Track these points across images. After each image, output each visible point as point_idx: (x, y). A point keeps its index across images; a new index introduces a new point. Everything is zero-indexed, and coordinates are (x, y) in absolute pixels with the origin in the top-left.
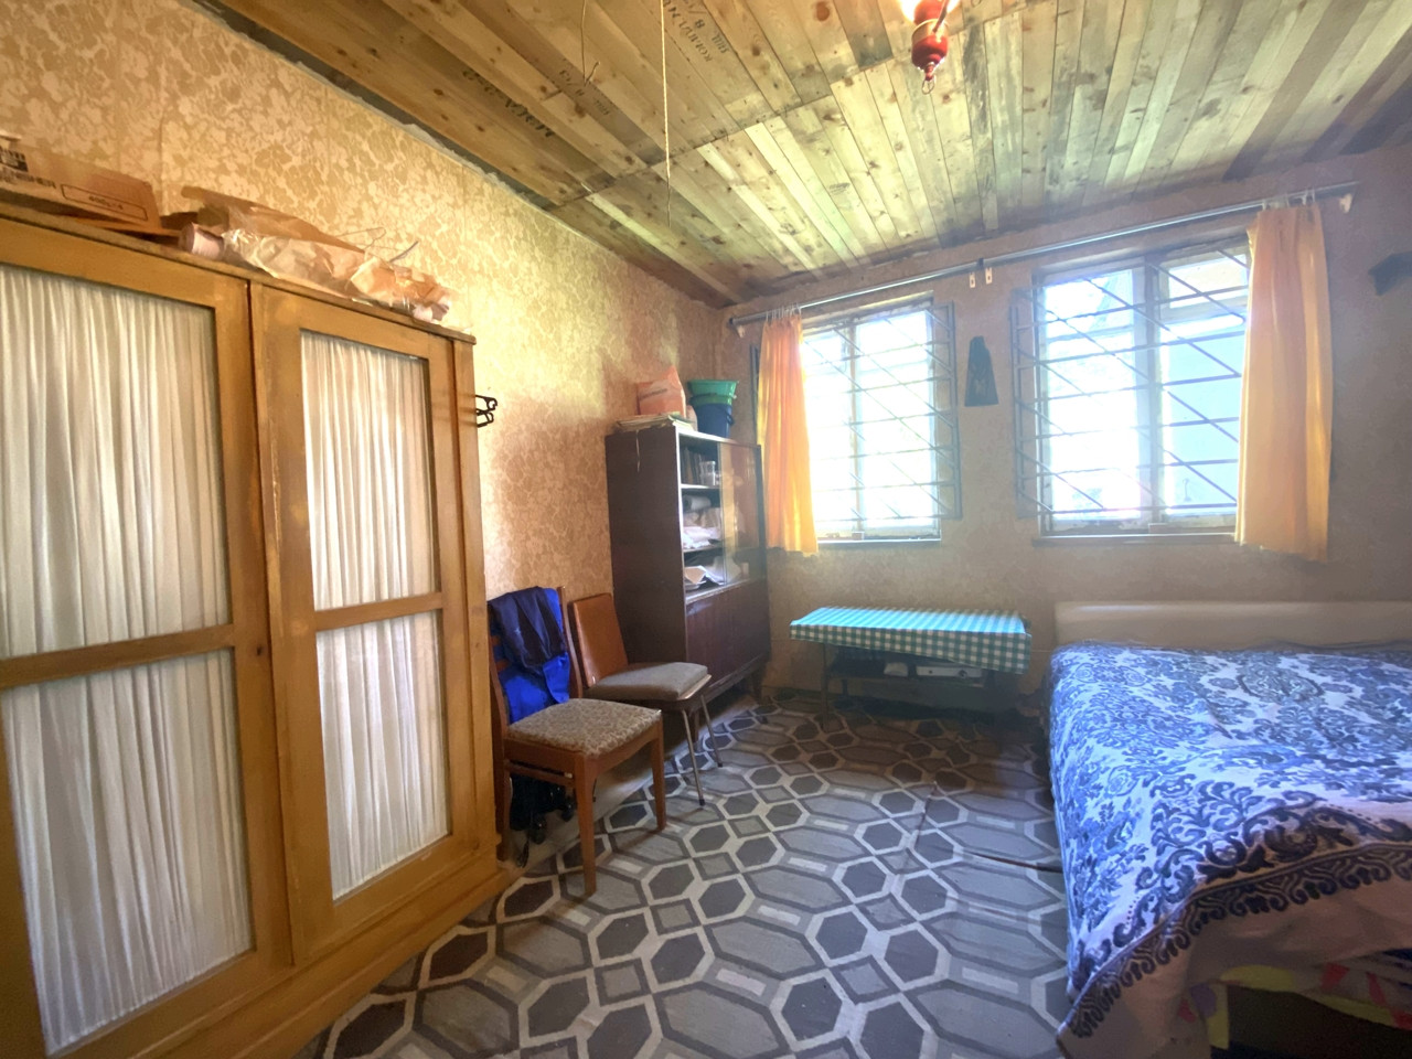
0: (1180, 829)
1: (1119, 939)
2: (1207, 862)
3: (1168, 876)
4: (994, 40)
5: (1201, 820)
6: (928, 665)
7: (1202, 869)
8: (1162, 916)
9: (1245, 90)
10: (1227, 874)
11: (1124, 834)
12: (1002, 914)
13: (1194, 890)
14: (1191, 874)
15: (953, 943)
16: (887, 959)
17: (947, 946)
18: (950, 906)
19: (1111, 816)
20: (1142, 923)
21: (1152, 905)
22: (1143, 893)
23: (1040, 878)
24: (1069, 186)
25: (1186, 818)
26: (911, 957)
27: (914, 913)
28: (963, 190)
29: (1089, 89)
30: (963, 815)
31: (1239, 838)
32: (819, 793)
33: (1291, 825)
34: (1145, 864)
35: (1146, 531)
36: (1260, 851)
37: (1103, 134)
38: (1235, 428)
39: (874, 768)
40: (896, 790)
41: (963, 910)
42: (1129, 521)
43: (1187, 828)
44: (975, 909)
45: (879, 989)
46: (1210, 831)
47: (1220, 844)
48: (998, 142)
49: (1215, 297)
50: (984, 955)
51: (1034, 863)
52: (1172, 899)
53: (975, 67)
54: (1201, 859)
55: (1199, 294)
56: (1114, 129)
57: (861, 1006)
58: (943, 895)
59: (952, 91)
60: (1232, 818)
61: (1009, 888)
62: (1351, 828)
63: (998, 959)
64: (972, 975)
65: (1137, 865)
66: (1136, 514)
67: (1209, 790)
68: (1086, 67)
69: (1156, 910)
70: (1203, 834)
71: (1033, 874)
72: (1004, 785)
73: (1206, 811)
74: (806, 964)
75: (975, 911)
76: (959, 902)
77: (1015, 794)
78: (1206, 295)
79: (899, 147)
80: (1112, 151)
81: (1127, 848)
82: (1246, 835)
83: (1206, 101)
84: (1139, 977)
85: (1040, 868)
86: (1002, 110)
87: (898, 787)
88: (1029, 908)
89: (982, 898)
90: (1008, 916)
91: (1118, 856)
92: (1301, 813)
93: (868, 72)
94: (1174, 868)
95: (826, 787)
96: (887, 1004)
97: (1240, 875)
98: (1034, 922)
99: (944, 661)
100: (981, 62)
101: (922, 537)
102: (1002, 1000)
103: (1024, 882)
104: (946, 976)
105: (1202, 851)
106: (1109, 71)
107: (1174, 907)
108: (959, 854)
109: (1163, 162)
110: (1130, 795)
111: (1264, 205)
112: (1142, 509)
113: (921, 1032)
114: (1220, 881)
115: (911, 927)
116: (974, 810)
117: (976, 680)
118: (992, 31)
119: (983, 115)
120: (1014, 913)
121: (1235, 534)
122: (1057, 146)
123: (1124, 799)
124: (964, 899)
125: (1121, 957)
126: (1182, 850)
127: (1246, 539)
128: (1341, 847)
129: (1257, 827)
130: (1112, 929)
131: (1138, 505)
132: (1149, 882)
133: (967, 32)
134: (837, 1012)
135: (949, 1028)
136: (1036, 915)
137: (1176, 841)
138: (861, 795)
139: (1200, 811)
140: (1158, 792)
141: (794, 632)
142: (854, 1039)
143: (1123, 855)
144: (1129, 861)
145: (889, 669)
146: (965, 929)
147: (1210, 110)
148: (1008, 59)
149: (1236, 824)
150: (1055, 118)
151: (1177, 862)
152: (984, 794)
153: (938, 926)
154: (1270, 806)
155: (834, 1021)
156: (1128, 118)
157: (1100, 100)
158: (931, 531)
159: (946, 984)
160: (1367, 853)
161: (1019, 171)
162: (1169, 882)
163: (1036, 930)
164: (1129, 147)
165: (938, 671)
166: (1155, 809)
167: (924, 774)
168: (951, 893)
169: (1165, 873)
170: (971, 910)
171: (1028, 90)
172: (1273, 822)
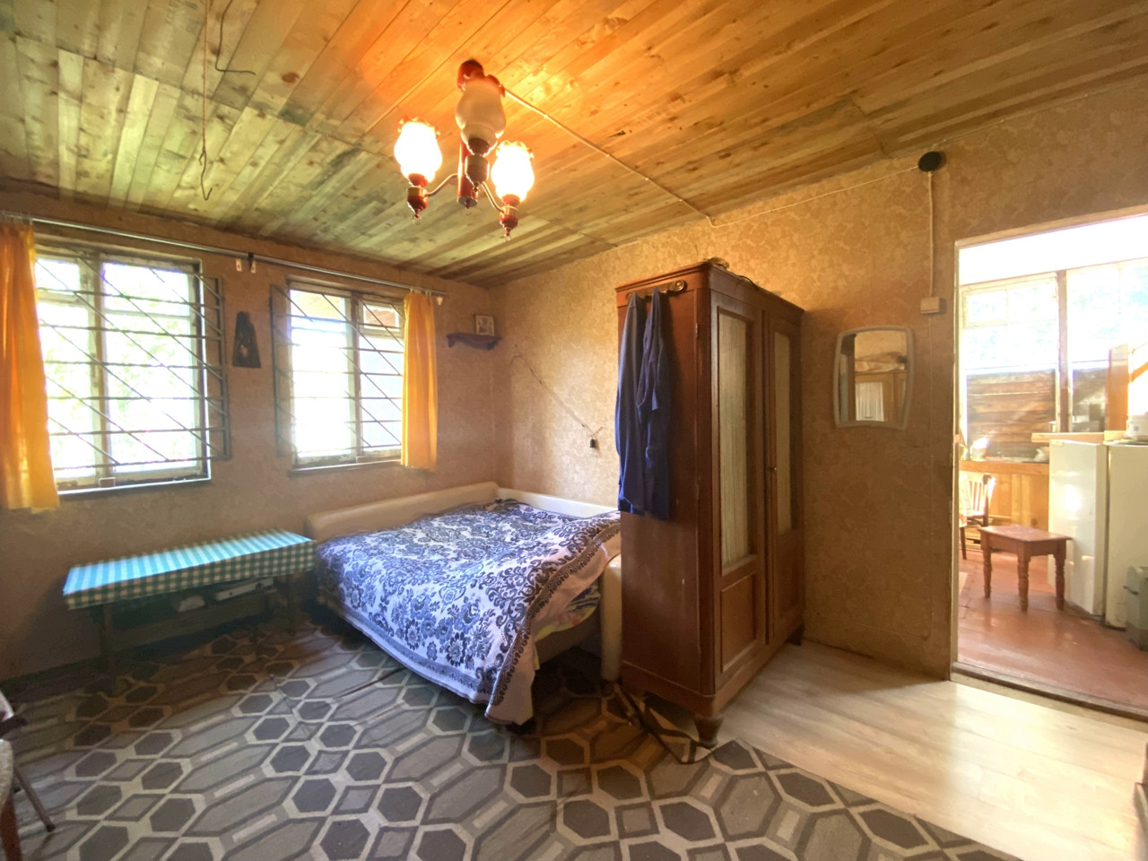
0: (506, 593)
1: (504, 649)
2: (526, 598)
3: (512, 612)
4: (360, 160)
5: (511, 586)
6: (227, 589)
7: (525, 601)
8: (518, 628)
9: (431, 240)
10: (533, 598)
11: (473, 612)
12: (387, 712)
13: (527, 610)
14: (523, 605)
15: (380, 743)
16: (357, 779)
17: (378, 746)
18: (359, 729)
19: (458, 611)
20: (511, 637)
21: (511, 628)
22: (503, 627)
23: (384, 684)
24: (329, 237)
25: (505, 589)
26: (365, 768)
27: (344, 748)
28: (269, 208)
29: (380, 205)
30: (312, 683)
31: (529, 584)
32: (175, 742)
33: (540, 572)
34: (497, 616)
35: (354, 461)
36: (537, 585)
37: (366, 225)
38: (399, 403)
39: (208, 695)
40: (245, 698)
41: (367, 726)
42: (345, 456)
43: (508, 591)
44: (371, 720)
45: (370, 794)
46: (517, 588)
47: (525, 590)
48: (315, 199)
49: (389, 329)
50: (397, 735)
51: (375, 679)
52: (519, 619)
53: (341, 162)
54: (522, 598)
55: (382, 326)
56: (373, 226)
57: (371, 810)
58: (350, 728)
59: (317, 163)
60: (521, 580)
61: (376, 700)
62: (554, 566)
63: (406, 730)
64: (402, 747)
65: (493, 619)
66: (349, 452)
67: (504, 574)
68: (386, 197)
69: (514, 628)
70: (516, 590)
71: (379, 685)
72: (317, 652)
73: (510, 582)
74: (314, 828)
75: (373, 721)
76: (360, 724)
77: (327, 653)
78: (386, 327)
79: (255, 164)
80: (363, 234)
81: (481, 616)
82: (530, 582)
83: (415, 236)
84: (519, 657)
85: (381, 679)
86: (333, 187)
87: (245, 695)
88: (394, 700)
89: (368, 714)
90: (389, 711)
91: (479, 622)
92: (540, 566)
93: (280, 120)
94: (513, 608)
95: (177, 735)
96: (381, 796)
97: (536, 596)
98: (402, 704)
99: (243, 580)
100: (345, 162)
101: (188, 478)
102: (424, 744)
103: (379, 692)
104: (393, 758)
105: (521, 595)
106: (393, 204)
107: (521, 622)
108: (333, 703)
109: (378, 249)
110: (465, 594)
111: (412, 290)
112: (352, 448)
113: (410, 788)
114: (532, 602)
115: (351, 755)
116: (316, 675)
117: (269, 588)
118: (363, 156)
119: (321, 183)
120: (391, 707)
121: (401, 461)
122: (342, 217)
123: (462, 598)
124: (361, 721)
125: (510, 655)
126: (513, 600)
127: (409, 462)
128: (555, 573)
129: (532, 578)
130: (499, 648)
131: (350, 446)
132: (503, 621)
133: (353, 147)
134: (362, 825)
135: (418, 775)
136: (400, 701)
137: (509, 598)
138: (221, 717)
139: (507, 583)
140: (484, 586)
141: (71, 601)
142: (385, 823)
143: (482, 620)
144: (487, 620)
145: (184, 606)
146: (376, 733)
147: (413, 240)
148: (358, 171)
149: (524, 581)
150: (354, 206)
151: (514, 605)
152: (310, 664)
153: (364, 742)
154: (530, 569)
155: (365, 829)
156: (383, 225)
157: (378, 212)
158: (194, 472)
159: (397, 760)
160: (561, 571)
161: (311, 217)
162: (513, 615)
163: (406, 707)
164: (371, 236)
165: (238, 591)
166: (487, 593)
167: (256, 676)
168: (352, 723)
169: (510, 612)
170: (370, 722)
171: (354, 188)
172: (535, 574)
